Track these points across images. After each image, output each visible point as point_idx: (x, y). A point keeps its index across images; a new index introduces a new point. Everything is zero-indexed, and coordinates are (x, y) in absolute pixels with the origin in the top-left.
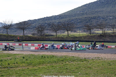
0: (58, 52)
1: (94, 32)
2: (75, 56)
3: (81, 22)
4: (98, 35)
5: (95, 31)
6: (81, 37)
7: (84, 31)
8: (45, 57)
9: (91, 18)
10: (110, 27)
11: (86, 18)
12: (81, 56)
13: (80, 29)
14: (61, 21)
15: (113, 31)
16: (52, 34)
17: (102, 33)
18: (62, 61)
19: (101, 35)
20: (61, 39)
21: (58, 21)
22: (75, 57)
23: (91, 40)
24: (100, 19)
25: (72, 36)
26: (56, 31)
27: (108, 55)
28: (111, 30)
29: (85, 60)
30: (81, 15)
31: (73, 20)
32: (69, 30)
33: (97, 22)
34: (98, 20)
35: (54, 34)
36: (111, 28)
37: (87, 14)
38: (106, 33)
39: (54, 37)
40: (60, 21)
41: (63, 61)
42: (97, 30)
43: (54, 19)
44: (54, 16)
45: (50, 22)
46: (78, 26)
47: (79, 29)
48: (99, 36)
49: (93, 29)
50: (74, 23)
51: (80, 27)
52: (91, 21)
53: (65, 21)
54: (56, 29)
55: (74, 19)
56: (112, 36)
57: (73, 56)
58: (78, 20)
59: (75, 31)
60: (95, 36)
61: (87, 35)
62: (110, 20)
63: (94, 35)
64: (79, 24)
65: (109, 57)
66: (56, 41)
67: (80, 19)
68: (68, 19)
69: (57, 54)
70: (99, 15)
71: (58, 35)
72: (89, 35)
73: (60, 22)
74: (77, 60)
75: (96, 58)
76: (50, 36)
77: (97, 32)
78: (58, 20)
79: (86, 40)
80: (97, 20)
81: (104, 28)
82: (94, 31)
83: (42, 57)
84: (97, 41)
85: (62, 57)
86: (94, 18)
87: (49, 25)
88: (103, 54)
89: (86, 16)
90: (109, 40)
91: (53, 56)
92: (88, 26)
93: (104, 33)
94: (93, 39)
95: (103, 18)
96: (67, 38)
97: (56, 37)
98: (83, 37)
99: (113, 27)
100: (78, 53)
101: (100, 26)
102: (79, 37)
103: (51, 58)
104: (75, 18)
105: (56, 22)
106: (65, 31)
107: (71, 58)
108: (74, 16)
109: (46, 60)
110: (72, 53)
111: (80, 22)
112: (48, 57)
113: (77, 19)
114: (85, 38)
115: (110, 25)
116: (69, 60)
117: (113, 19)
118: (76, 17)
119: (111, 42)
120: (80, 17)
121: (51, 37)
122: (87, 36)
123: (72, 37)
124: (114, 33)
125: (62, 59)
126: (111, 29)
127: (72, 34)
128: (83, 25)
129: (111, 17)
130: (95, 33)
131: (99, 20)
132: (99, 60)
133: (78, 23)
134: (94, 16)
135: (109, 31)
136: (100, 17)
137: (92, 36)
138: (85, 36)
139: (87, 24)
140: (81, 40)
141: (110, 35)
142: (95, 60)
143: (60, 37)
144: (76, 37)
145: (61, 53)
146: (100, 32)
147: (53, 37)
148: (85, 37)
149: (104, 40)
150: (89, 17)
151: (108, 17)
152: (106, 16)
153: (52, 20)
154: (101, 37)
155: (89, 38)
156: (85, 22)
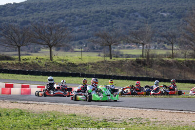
0: (30, 102)
1: (118, 52)
2: (77, 113)
3: (84, 24)
4: (132, 61)
5: (121, 50)
6: (85, 65)
7: (93, 49)
9: (113, 13)
10: (161, 41)
11: (97, 12)
12: (95, 113)
13: (81, 43)
14: (30, 18)
15: (171, 52)
17: (142, 56)
18: (46, 125)
19: (138, 62)
20: (32, 69)
21: (21, 20)
22: (80, 116)
23: (112, 74)
24: (137, 16)
25: (60, 60)
26: (19, 47)
28: (165, 49)
30: (84, 3)
33: (129, 24)
34: (130, 19)
35: (13, 54)
36: (165, 43)
37: (100, 3)
38: (153, 56)
39: (14, 62)
41: (48, 125)
42: (128, 48)
44: (10, 4)
45: (1, 22)
46: (76, 34)
47: (77, 42)
48: (133, 64)
49: (117, 43)
50: (66, 26)
51: (82, 38)
52: (113, 23)
55: (67, 15)
56: (168, 64)
57: (73, 112)
58: (77, 18)
59: (67, 49)
60: (122, 62)
61: (101, 59)
62: (163, 21)
63: (119, 59)
64: (77, 29)
65: (167, 119)
67: (81, 16)
69: (31, 107)
70: (134, 5)
71: (25, 57)
72: (108, 59)
74: (83, 125)
75: (134, 121)
76: (3, 60)
78: (23, 15)
79: (99, 73)
80: (127, 21)
81: (148, 41)
82: (120, 48)
84: (129, 76)
85: (44, 115)
86: (121, 14)
88: (150, 110)
89: (99, 9)
91: (21, 113)
92: (104, 36)
93: (148, 56)
94: (118, 70)
95: (143, 15)
97: (17, 62)
98: (91, 64)
99: (170, 39)
100: (85, 106)
101: (136, 38)
102: (81, 65)
105: (16, 22)
107: (68, 118)
108: (66, 8)
109: (5, 122)
110: (67, 106)
111: (81, 24)
112: (8, 115)
113: (73, 14)
114: (95, 68)
116: (63, 124)
117: (172, 17)
118: (73, 11)
120: (83, 10)
121: (5, 62)
122: (103, 62)
124: (173, 56)
125: (46, 121)
126: (166, 45)
128: (91, 32)
129: (164, 12)
130: (122, 56)
131: (132, 21)
132: (141, 126)
133: (77, 25)
134: (120, 10)
135: (161, 52)
136: (135, 11)
137: (114, 64)
138: (95, 61)
139: (102, 28)
140: (86, 73)
141: (163, 60)
142: (130, 125)
143: (30, 62)
144: (73, 65)
145: (39, 106)
146: (136, 52)
147: (9, 62)
148: (95, 66)
149: (147, 75)
150: (107, 12)
151: (156, 13)
152: (151, 11)
153: (5, 16)
154: (139, 65)
155: (107, 68)
156: (94, 23)
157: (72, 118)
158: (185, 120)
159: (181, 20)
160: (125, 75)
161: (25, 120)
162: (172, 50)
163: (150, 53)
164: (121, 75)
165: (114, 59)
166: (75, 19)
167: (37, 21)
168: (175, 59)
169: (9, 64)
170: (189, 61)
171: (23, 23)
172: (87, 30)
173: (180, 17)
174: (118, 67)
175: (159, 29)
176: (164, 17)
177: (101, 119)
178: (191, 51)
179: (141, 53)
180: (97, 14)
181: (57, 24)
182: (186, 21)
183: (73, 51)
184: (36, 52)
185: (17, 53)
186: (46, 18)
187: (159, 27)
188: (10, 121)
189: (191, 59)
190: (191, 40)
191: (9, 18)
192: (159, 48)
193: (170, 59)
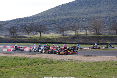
0: (30, 54)
2: (47, 58)
3: (54, 24)
4: (71, 37)
5: (68, 33)
6: (54, 39)
7: (57, 33)
8: (17, 59)
9: (64, 19)
10: (82, 29)
11: (58, 19)
12: (54, 58)
13: (53, 31)
14: (34, 22)
16: (25, 36)
17: (75, 35)
18: (35, 63)
19: (74, 37)
20: (34, 41)
21: (30, 23)
22: (48, 59)
23: (64, 42)
25: (45, 37)
26: (29, 33)
27: (81, 57)
28: (84, 32)
29: (58, 62)
31: (46, 22)
32: (42, 32)
33: (70, 23)
34: (71, 21)
35: (27, 35)
36: (84, 30)
37: (60, 16)
38: (79, 35)
39: (27, 38)
40: (32, 22)
42: (70, 32)
43: (27, 20)
45: (23, 24)
46: (51, 28)
47: (51, 31)
48: (72, 38)
49: (66, 30)
50: (47, 25)
51: (53, 29)
52: (64, 23)
53: (38, 22)
54: (29, 30)
56: (85, 38)
57: (46, 58)
59: (48, 33)
60: (67, 38)
61: (60, 36)
62: (83, 22)
64: (51, 26)
65: (82, 59)
66: (29, 42)
67: (53, 21)
68: (41, 20)
69: (30, 56)
70: (72, 16)
71: (31, 37)
72: (62, 36)
73: (33, 24)
74: (49, 62)
75: (69, 60)
77: (70, 34)
78: (31, 21)
79: (59, 42)
80: (70, 22)
81: (77, 29)
82: (67, 32)
83: (15, 59)
84: (70, 42)
85: (34, 59)
86: (67, 20)
87: (22, 26)
88: (76, 56)
89: (59, 18)
90: (82, 42)
91: (26, 58)
92: (61, 28)
95: (76, 20)
96: (40, 40)
97: (28, 38)
99: (86, 28)
100: (51, 55)
101: (73, 28)
103: (23, 60)
104: (47, 19)
105: (28, 24)
106: (37, 32)
108: (47, 18)
109: (19, 62)
110: (44, 55)
111: (53, 24)
112: (20, 59)
113: (49, 20)
114: (58, 40)
115: (83, 26)
116: (41, 62)
117: (86, 20)
118: (49, 19)
119: (84, 44)
120: (53, 19)
121: (24, 39)
122: (60, 38)
123: (45, 39)
124: (86, 35)
125: (35, 61)
126: (84, 31)
127: (45, 35)
128: (56, 27)
129: (83, 18)
130: (68, 35)
132: (72, 62)
133: (51, 24)
134: (67, 18)
135: (82, 33)
136: (72, 19)
137: (64, 38)
138: (57, 37)
139: (60, 25)
140: (54, 42)
141: (83, 36)
142: (68, 62)
143: (33, 38)
144: (49, 39)
145: (33, 55)
146: (73, 33)
147: (25, 38)
148: (58, 39)
149: (77, 42)
150: (62, 19)
151: (80, 19)
152: (79, 18)
153: (24, 22)
154: (74, 39)
155: (62, 40)
156: (58, 23)
157: (45, 60)
158: (89, 59)
159: (90, 21)
160: (69, 42)
161: (26, 62)
162: (86, 32)
163: (78, 34)
164: (67, 42)
165: (65, 36)
166: (50, 22)
167: (36, 23)
168: (87, 36)
169: (25, 39)
170: (92, 36)
171: (31, 24)
172: (55, 26)
173: (89, 20)
174: (66, 39)
175: (82, 25)
176: (83, 20)
177: (56, 60)
178: (94, 33)
179: (75, 34)
180: (59, 20)
181: (44, 24)
182: (92, 22)
183: (50, 34)
184: (36, 35)
185: (28, 35)
186: (40, 22)
187: (82, 24)
188: (21, 62)
189: (94, 36)
190: (94, 28)
191: (26, 22)
192: (82, 32)
193: (86, 36)
